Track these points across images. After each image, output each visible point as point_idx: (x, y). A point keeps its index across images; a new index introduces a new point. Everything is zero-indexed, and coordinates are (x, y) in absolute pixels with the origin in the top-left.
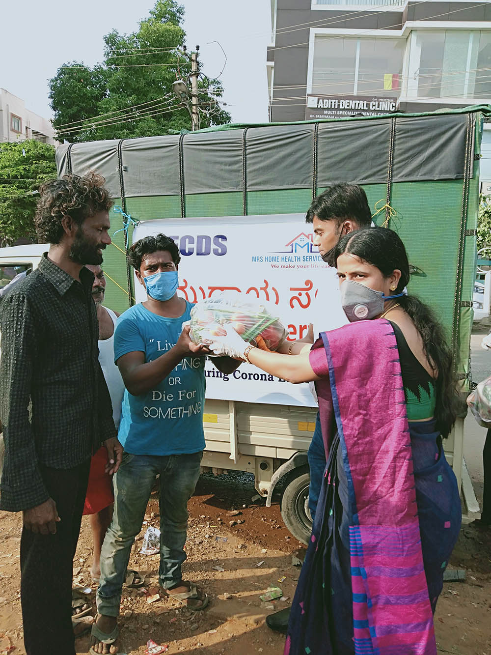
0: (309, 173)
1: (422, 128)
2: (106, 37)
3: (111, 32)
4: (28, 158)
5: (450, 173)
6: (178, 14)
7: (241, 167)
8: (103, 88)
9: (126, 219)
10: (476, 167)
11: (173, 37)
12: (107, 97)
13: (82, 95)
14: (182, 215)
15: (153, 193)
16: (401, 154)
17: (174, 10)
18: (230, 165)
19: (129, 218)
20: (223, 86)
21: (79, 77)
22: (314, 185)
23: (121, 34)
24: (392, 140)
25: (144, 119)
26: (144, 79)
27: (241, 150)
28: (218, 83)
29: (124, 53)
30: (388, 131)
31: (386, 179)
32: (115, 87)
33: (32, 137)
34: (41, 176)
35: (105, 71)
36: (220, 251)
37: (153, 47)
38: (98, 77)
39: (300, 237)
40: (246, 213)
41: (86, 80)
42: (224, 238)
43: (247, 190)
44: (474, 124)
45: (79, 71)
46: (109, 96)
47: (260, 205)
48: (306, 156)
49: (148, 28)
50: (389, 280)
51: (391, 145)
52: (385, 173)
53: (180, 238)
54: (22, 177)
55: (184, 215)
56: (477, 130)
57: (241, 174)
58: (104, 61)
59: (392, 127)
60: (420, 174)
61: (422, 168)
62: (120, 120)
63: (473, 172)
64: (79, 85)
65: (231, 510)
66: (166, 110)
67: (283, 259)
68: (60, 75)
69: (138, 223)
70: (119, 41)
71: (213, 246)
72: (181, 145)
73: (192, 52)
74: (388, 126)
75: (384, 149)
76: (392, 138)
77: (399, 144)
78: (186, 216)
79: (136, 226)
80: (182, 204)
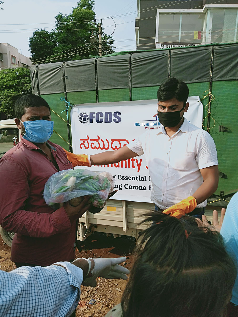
0: (166, 76)
1: (229, 51)
2: (57, 17)
3: (59, 14)
4: (19, 76)
6: (91, 4)
7: (129, 74)
8: (55, 42)
9: (67, 104)
11: (89, 16)
12: (57, 46)
13: (45, 45)
14: (97, 101)
15: (81, 90)
16: (217, 66)
17: (90, 2)
18: (122, 74)
19: (69, 103)
20: (114, 39)
21: (43, 36)
23: (64, 15)
24: (212, 58)
25: (76, 56)
26: (75, 37)
27: (129, 65)
28: (111, 38)
29: (65, 24)
30: (210, 53)
31: (209, 79)
32: (61, 41)
33: (21, 66)
34: (26, 85)
35: (56, 33)
36: (117, 120)
37: (80, 21)
38: (53, 36)
40: (131, 99)
41: (47, 38)
42: (119, 113)
43: (132, 87)
45: (43, 33)
46: (58, 45)
47: (139, 95)
48: (164, 68)
49: (77, 12)
51: (212, 61)
52: (208, 76)
53: (96, 114)
54: (16, 85)
55: (98, 101)
57: (129, 78)
58: (56, 29)
59: (212, 51)
60: (228, 76)
61: (229, 73)
62: (64, 57)
64: (44, 40)
66: (86, 51)
67: (152, 124)
68: (34, 36)
69: (73, 106)
70: (63, 18)
71: (113, 118)
72: (96, 63)
73: (98, 23)
74: (210, 50)
75: (208, 63)
76: (212, 57)
77: (216, 60)
78: (99, 102)
79: (72, 108)
80: (97, 95)
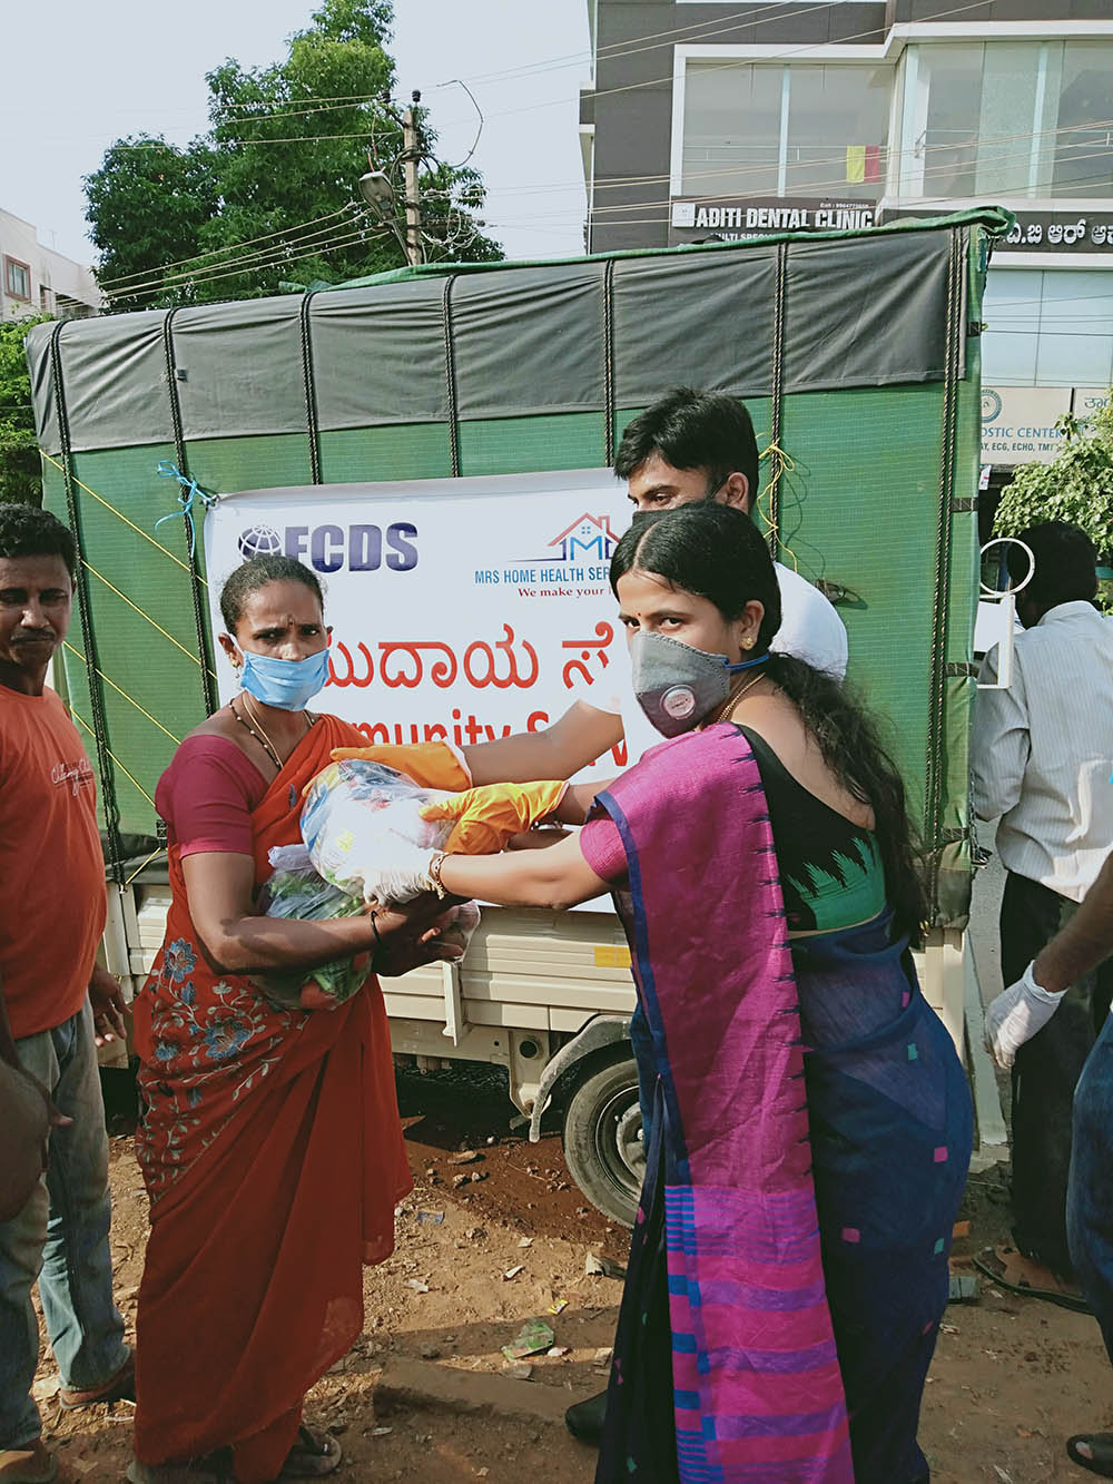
0: (597, 375)
1: (847, 266)
2: (212, 77)
3: (224, 66)
5: (913, 367)
6: (377, 20)
7: (442, 364)
8: (212, 197)
9: (186, 491)
10: (972, 353)
11: (366, 74)
12: (219, 213)
13: (161, 210)
14: (315, 480)
15: (246, 429)
16: (801, 328)
17: (369, 11)
18: (416, 362)
19: (194, 487)
20: (485, 182)
21: (154, 169)
22: (608, 403)
23: (245, 70)
24: (779, 296)
25: (305, 262)
26: (303, 171)
27: (441, 325)
28: (473, 175)
29: (254, 111)
30: (771, 275)
31: (769, 387)
32: (235, 189)
33: (53, 307)
35: (212, 155)
36: (401, 560)
37: (321, 96)
38: (199, 170)
39: (582, 524)
40: (458, 472)
41: (170, 176)
42: (411, 530)
43: (459, 419)
44: (964, 252)
45: (152, 154)
46: (223, 211)
47: (488, 452)
48: (587, 338)
49: (307, 54)
50: (737, 626)
51: (778, 307)
52: (767, 373)
53: (311, 532)
55: (318, 480)
56: (971, 267)
57: (443, 381)
58: (212, 133)
59: (780, 265)
60: (845, 373)
61: (848, 359)
62: (249, 265)
63: (966, 366)
64: (155, 188)
65: (460, 1151)
67: (546, 576)
68: (110, 165)
69: (215, 500)
70: (240, 83)
71: (387, 549)
72: (305, 316)
74: (771, 262)
75: (762, 316)
76: (779, 291)
77: (796, 304)
78: (324, 480)
79: (210, 506)
80: (313, 453)
